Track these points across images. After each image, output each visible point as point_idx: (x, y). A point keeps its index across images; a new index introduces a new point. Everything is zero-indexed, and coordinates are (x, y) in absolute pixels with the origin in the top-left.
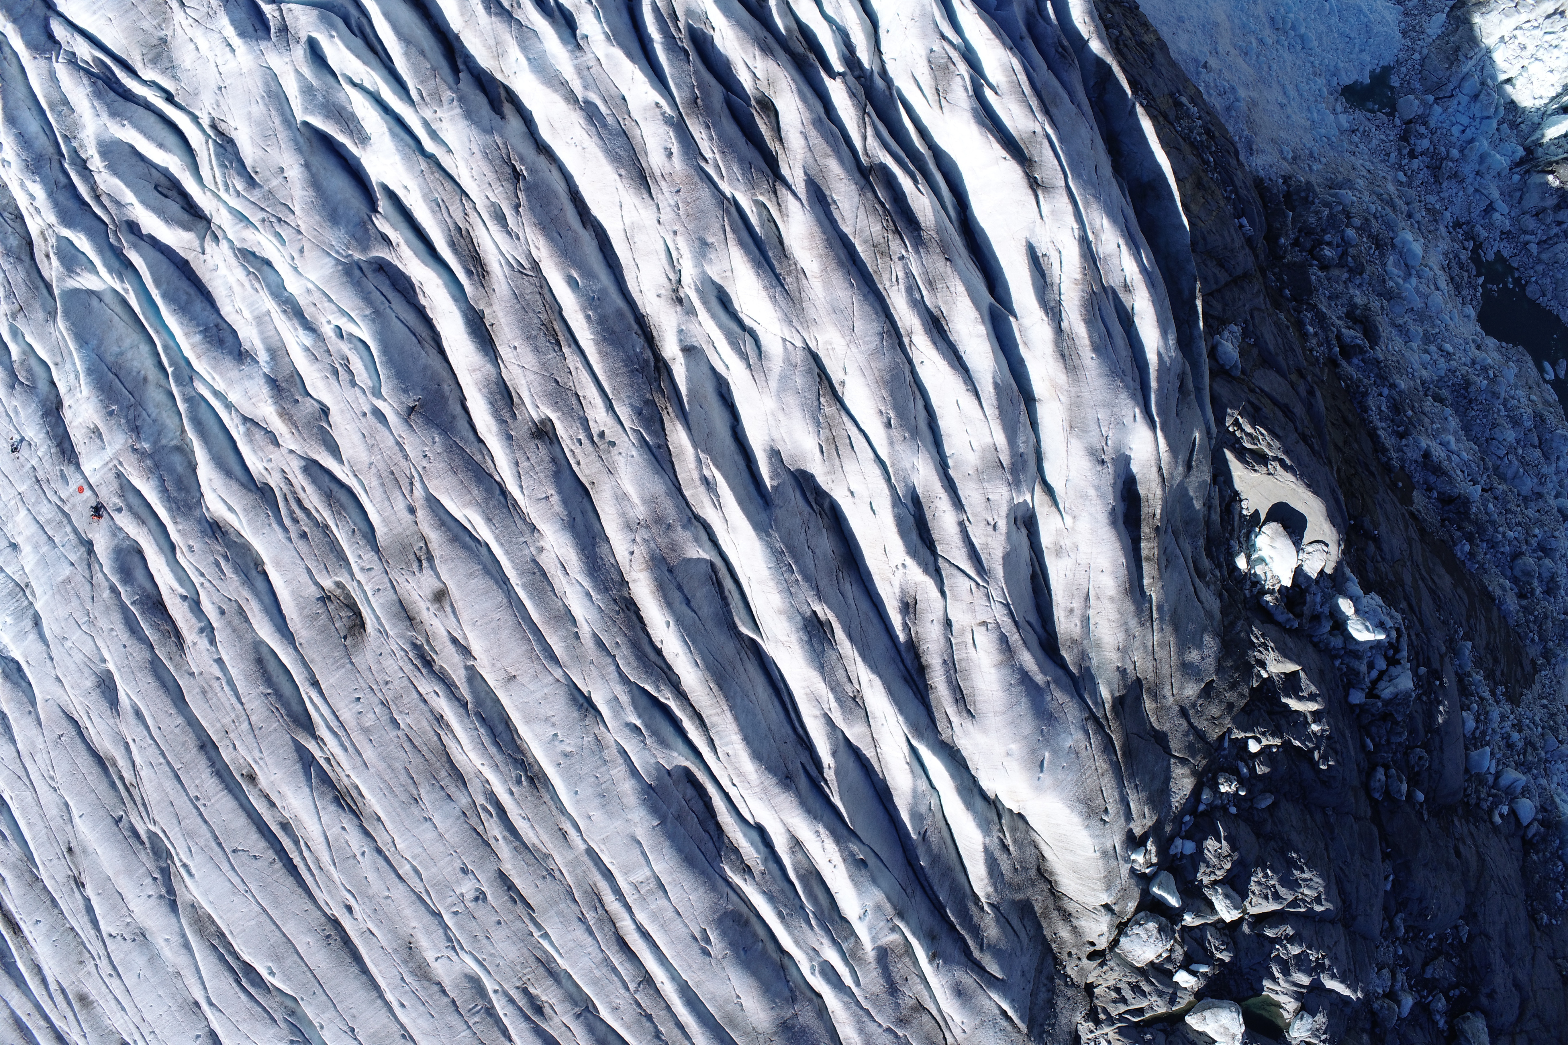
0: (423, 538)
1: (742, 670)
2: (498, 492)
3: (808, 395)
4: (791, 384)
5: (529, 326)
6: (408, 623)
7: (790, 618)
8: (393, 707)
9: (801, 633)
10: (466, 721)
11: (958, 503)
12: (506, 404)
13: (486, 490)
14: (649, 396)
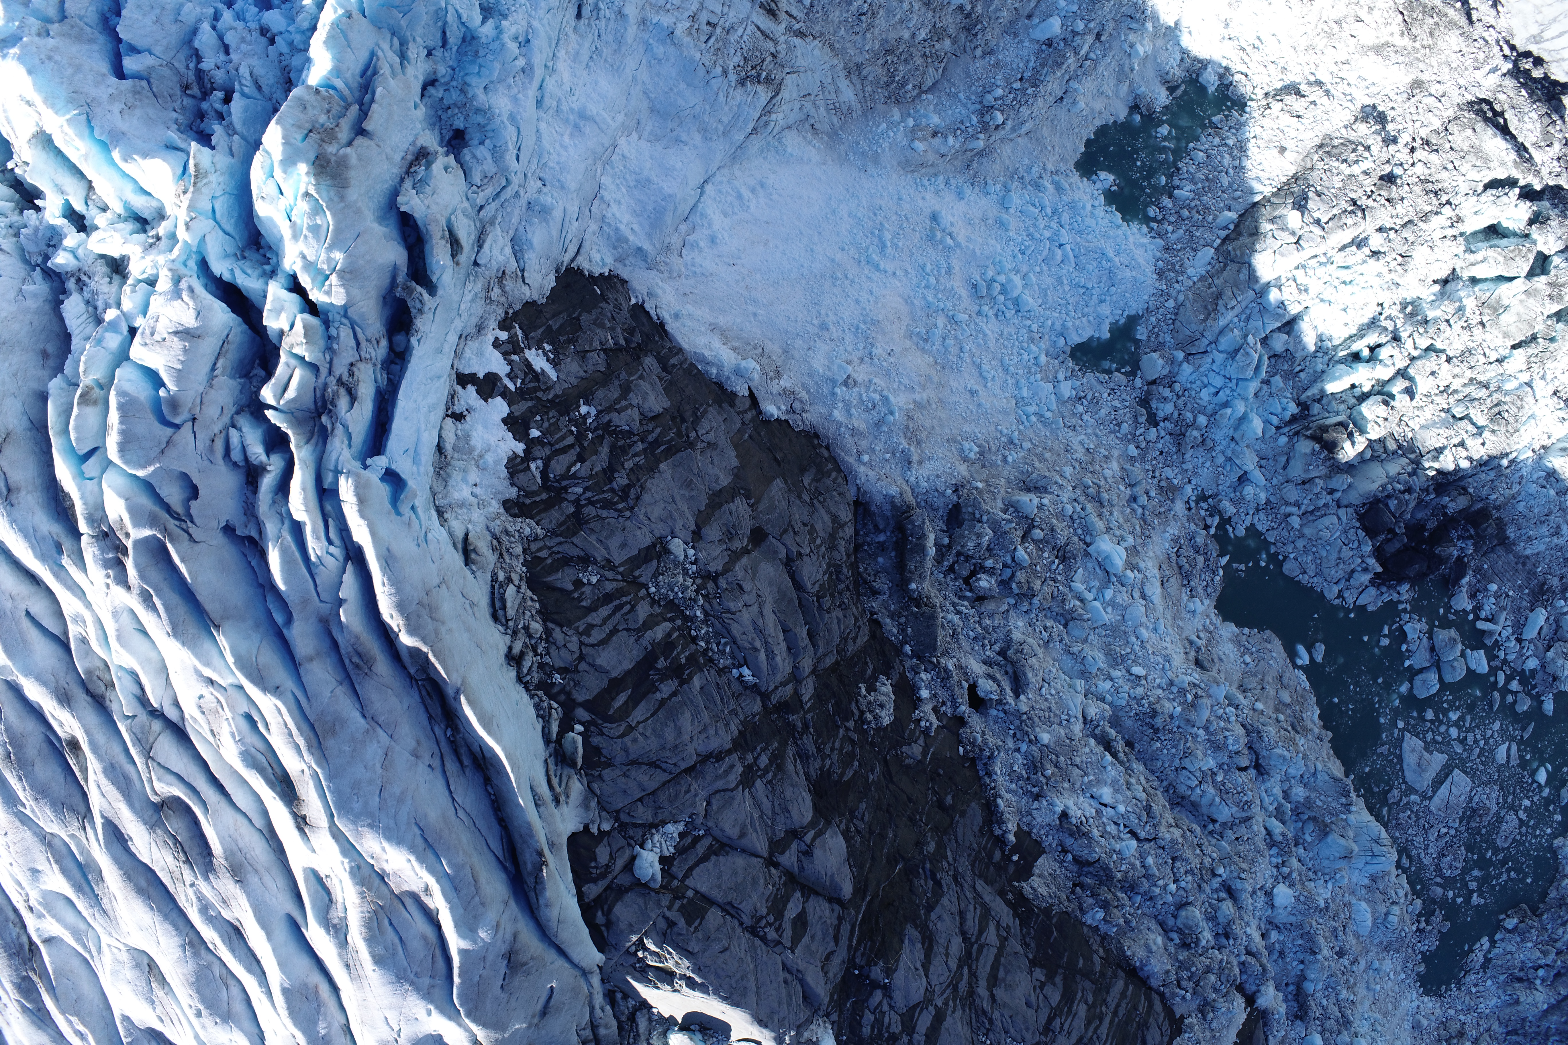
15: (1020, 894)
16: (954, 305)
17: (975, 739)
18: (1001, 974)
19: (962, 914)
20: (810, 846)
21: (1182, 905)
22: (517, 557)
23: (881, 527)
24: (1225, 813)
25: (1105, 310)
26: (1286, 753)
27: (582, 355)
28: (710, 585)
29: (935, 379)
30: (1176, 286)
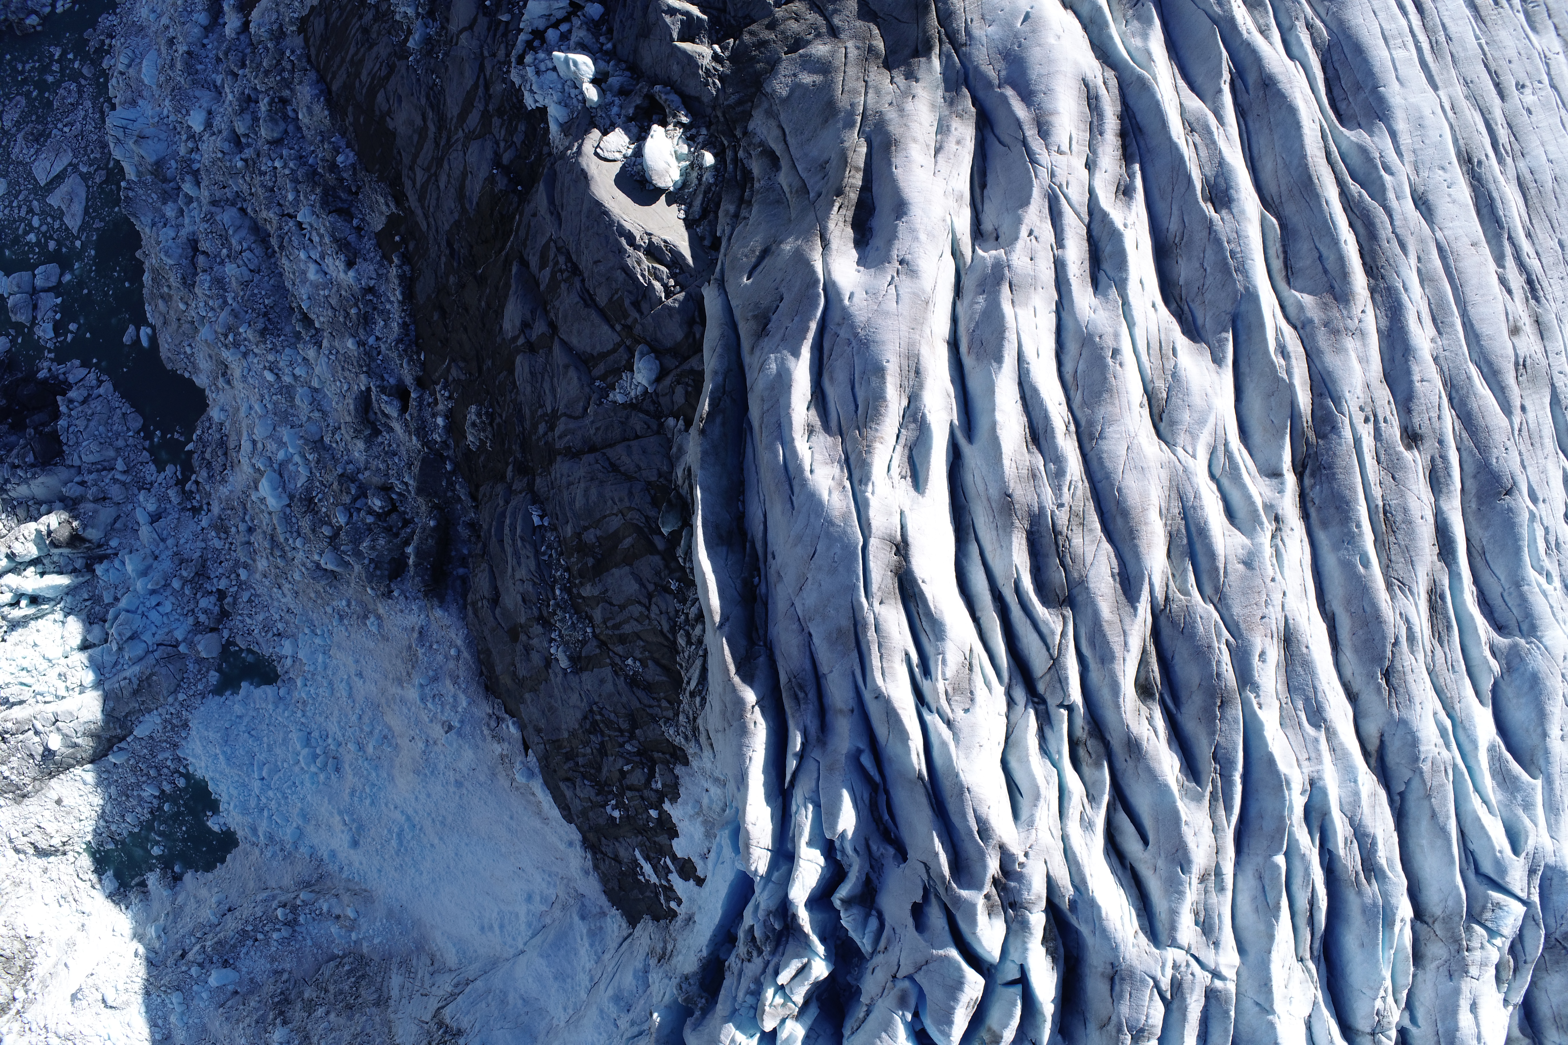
0: (1518, 383)
1: (1283, 188)
2: (1455, 401)
3: (1180, 402)
4: (1195, 416)
5: (1407, 534)
6: (1540, 320)
7: (1242, 212)
8: (1561, 258)
9: (1235, 196)
10: (1511, 225)
11: (1059, 266)
12: (1436, 472)
13: (1465, 405)
14: (1321, 442)
15: (398, 204)
16: (357, 759)
17: (409, 363)
18: (416, 137)
19: (437, 206)
20: (522, 331)
21: (276, 143)
22: (684, 711)
23: (458, 582)
24: (228, 216)
25: (238, 709)
26: (164, 258)
27: (617, 859)
28: (545, 614)
29: (383, 701)
30: (173, 711)
